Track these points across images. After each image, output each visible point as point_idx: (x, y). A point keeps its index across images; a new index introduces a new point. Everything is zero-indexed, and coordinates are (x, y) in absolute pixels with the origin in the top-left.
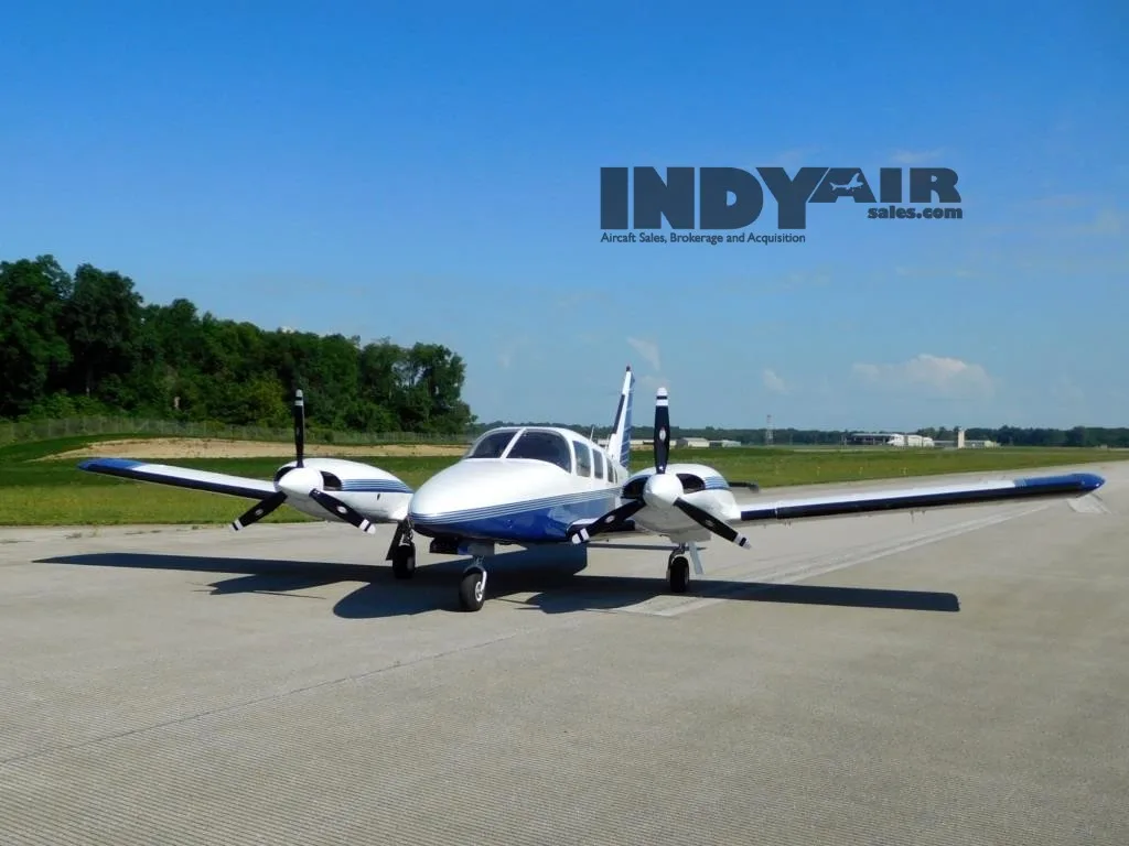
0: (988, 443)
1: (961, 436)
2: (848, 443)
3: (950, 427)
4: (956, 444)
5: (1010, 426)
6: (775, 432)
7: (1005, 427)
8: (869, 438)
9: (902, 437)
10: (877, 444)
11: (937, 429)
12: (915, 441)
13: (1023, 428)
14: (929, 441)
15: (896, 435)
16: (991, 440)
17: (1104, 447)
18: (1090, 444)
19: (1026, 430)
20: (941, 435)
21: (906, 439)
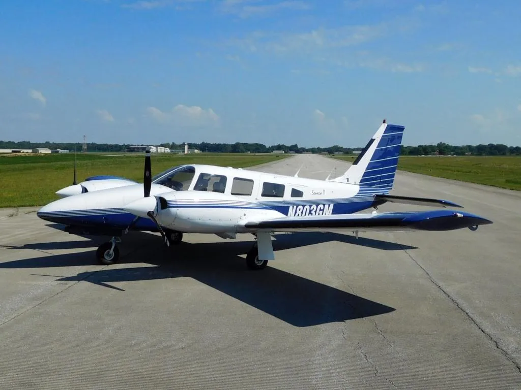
0: (196, 151)
1: (186, 147)
2: (127, 151)
3: (178, 143)
4: (184, 152)
5: (205, 142)
6: (88, 144)
7: (203, 143)
8: (138, 149)
9: (155, 148)
10: (142, 151)
11: (171, 144)
12: (161, 150)
13: (212, 143)
14: (168, 150)
15: (152, 147)
16: (198, 149)
17: (249, 153)
18: (242, 151)
19: (214, 144)
20: (173, 147)
21: (157, 149)
